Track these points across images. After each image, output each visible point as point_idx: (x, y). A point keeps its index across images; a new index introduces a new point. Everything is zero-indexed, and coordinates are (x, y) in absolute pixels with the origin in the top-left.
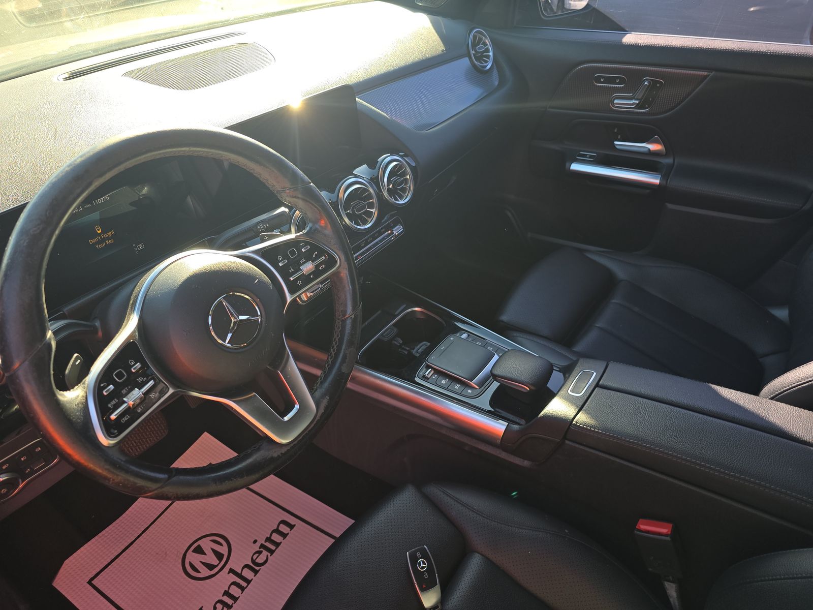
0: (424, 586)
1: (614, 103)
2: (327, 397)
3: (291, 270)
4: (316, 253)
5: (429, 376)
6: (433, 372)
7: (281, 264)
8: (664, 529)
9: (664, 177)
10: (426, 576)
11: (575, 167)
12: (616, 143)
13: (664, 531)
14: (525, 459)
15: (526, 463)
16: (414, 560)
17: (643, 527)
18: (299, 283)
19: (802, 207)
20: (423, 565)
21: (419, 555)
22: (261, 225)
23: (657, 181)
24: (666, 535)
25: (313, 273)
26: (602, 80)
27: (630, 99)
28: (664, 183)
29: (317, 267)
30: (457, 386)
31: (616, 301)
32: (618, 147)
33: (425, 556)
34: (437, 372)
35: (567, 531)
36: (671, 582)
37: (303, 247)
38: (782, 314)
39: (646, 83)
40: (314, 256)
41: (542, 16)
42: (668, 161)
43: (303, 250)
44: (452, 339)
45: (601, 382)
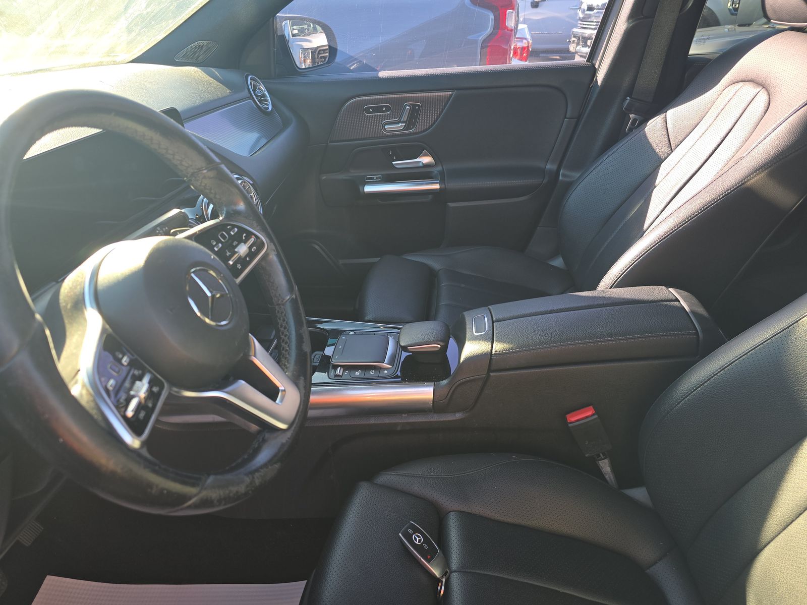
0: (429, 557)
1: (385, 129)
2: (301, 377)
3: (228, 254)
4: (245, 235)
5: (341, 374)
6: (342, 370)
7: (216, 249)
8: (589, 412)
9: (442, 181)
10: (426, 547)
11: (368, 189)
12: (394, 163)
13: (590, 413)
14: (455, 412)
15: (458, 416)
16: (409, 537)
17: (573, 419)
18: (239, 266)
19: (543, 181)
20: (418, 539)
21: (410, 531)
22: (158, 228)
23: (437, 186)
24: (593, 415)
25: (248, 255)
26: (371, 110)
27: (398, 123)
28: (443, 186)
29: (250, 248)
30: (372, 372)
31: (444, 284)
32: (397, 167)
33: (416, 530)
34: (346, 368)
35: (514, 457)
36: (604, 459)
37: (230, 230)
38: (558, 262)
39: (407, 107)
40: (244, 238)
41: (297, 69)
42: (439, 168)
43: (232, 233)
44: (343, 338)
45: (494, 319)
